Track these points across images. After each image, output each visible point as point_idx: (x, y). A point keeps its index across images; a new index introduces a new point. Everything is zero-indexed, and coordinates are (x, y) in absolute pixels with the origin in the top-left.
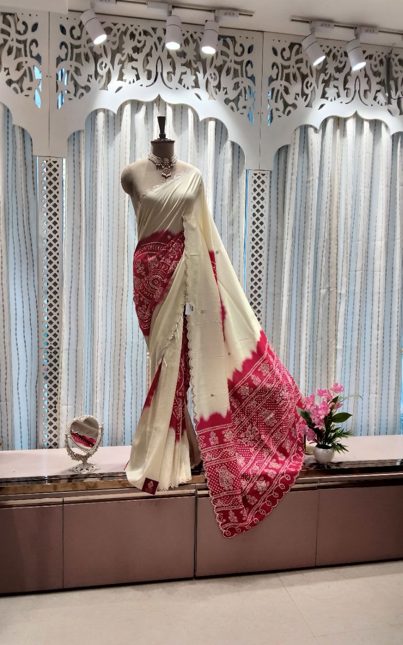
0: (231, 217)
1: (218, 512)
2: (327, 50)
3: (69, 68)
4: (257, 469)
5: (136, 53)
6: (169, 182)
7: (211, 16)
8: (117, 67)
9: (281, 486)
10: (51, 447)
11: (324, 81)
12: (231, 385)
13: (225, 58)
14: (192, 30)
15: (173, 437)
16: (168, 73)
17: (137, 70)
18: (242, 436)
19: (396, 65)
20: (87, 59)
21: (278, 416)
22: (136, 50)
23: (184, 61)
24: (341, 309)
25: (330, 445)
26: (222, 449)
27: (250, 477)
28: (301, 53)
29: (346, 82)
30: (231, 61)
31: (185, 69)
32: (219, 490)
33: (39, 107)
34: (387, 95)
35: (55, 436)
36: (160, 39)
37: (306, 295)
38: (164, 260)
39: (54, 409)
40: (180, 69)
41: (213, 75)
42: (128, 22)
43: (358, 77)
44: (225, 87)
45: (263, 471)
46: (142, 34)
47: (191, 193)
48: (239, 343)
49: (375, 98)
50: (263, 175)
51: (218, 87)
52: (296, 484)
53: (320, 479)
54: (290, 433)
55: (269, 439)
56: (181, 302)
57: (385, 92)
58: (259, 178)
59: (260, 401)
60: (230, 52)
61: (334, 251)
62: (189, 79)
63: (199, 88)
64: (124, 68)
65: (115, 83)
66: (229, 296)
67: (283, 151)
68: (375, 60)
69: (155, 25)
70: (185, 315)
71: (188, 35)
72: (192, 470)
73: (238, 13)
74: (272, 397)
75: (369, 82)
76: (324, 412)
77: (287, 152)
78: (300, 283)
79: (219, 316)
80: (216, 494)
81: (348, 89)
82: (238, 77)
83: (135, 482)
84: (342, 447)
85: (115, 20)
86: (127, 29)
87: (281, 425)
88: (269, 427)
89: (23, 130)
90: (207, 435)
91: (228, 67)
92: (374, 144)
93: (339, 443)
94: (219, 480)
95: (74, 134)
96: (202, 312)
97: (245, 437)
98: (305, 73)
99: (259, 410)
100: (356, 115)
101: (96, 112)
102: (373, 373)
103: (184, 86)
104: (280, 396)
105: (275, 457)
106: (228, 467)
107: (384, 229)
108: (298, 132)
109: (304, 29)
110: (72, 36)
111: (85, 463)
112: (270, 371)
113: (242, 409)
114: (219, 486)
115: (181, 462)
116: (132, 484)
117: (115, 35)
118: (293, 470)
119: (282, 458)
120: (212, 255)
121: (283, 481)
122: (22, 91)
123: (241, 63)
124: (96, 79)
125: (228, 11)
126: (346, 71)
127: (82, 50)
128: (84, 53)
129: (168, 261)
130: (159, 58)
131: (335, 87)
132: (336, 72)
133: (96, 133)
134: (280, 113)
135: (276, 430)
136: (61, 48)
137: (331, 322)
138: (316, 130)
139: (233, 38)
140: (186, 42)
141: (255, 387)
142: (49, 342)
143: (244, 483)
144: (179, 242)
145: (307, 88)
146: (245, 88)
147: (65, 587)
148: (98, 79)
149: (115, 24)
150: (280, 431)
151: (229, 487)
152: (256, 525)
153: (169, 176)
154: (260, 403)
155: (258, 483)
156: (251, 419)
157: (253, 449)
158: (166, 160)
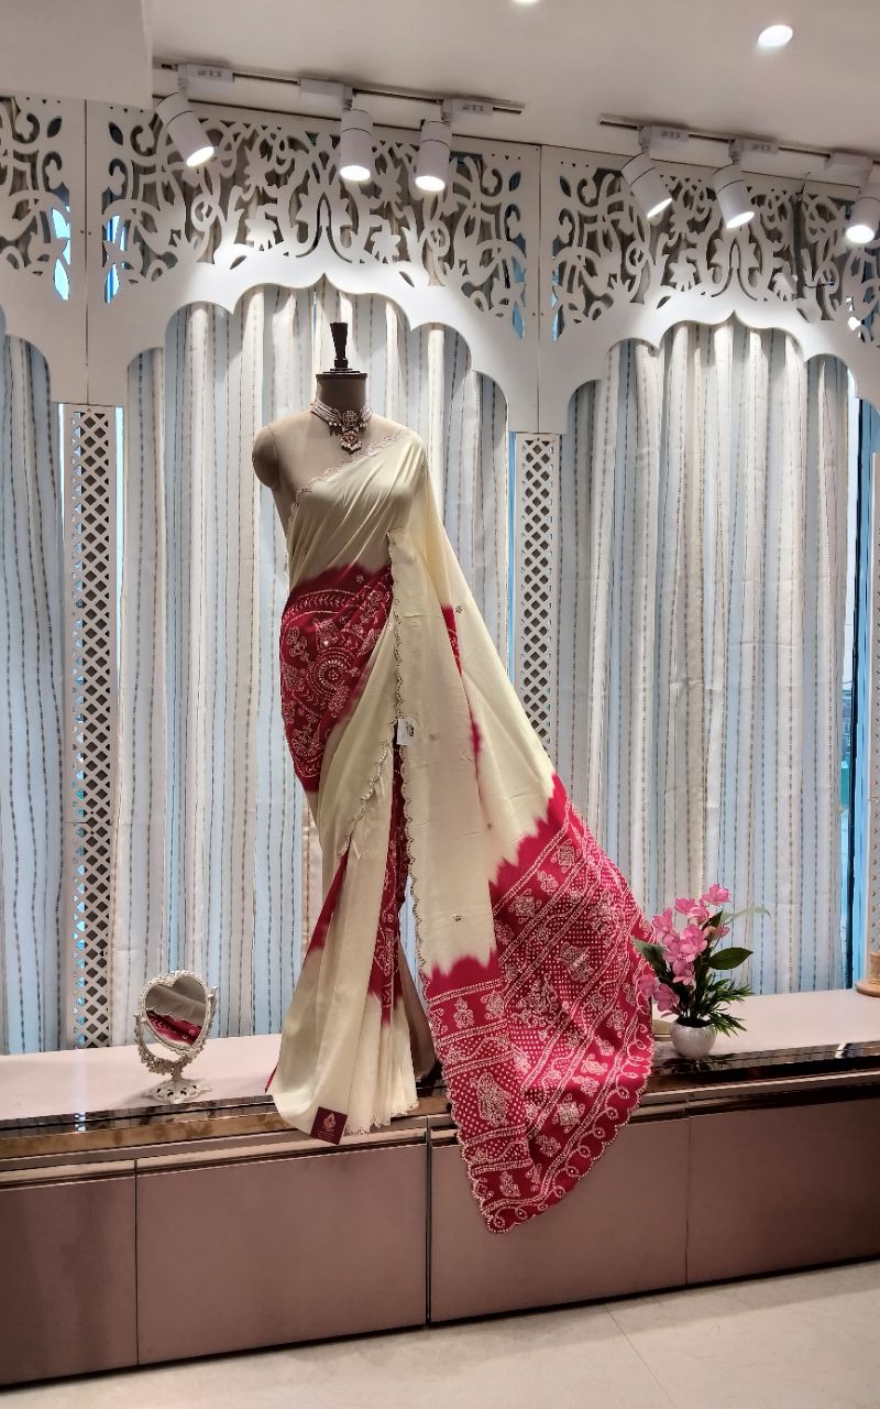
0: (480, 534)
1: (477, 1177)
2: (673, 186)
3: (130, 216)
4: (557, 1078)
5: (275, 186)
6: (358, 461)
7: (433, 112)
8: (235, 214)
9: (610, 1112)
10: (93, 1045)
11: (666, 250)
12: (496, 894)
13: (463, 199)
14: (392, 138)
15: (378, 1014)
16: (343, 229)
17: (275, 220)
18: (520, 1004)
19: (812, 218)
20: (169, 196)
21: (595, 960)
22: (274, 179)
23: (375, 204)
24: (713, 723)
25: (706, 1018)
26: (483, 1038)
27: (542, 1096)
28: (619, 190)
29: (711, 252)
30: (474, 206)
31: (377, 221)
32: (479, 1127)
33: (65, 297)
34: (796, 278)
35: (103, 1019)
36: (324, 157)
37: (641, 695)
38: (350, 628)
39: (98, 957)
40: (367, 221)
41: (437, 234)
42: (257, 121)
43: (735, 242)
44: (463, 259)
45: (571, 1080)
46: (286, 144)
47: (404, 484)
48: (510, 802)
49: (771, 286)
50: (546, 443)
51: (449, 258)
53: (691, 1094)
54: (622, 995)
55: (579, 1010)
56: (389, 717)
57: (792, 273)
58: (537, 449)
59: (556, 926)
60: (473, 187)
61: (694, 602)
62: (387, 241)
63: (408, 260)
64: (247, 217)
65: (228, 249)
66: (485, 702)
67: (586, 393)
68: (770, 205)
69: (313, 126)
70: (396, 747)
71: (384, 150)
72: (418, 1085)
73: (492, 106)
74: (583, 918)
75: (758, 252)
76: (695, 948)
77: (593, 396)
78: (626, 671)
79: (469, 745)
80: (471, 1136)
81: (715, 265)
82: (490, 238)
83: (295, 1118)
84: (730, 1022)
85: (229, 115)
86: (255, 134)
87: (602, 979)
88: (578, 983)
89: (29, 348)
90: (449, 1007)
91: (469, 217)
92: (770, 380)
93: (723, 1012)
94: (476, 1105)
95: (141, 356)
96: (432, 738)
97: (528, 1008)
98: (628, 232)
99: (554, 948)
100: (733, 320)
101: (188, 311)
102: (784, 859)
103: (377, 257)
104: (598, 916)
105: (593, 1049)
106: (495, 1076)
107: (796, 556)
108: (616, 354)
109: (626, 142)
110: (136, 147)
111: (177, 1078)
112: (576, 862)
113: (520, 947)
114: (478, 1118)
115: (394, 1069)
116: (289, 1122)
117: (228, 147)
118: (633, 1076)
119: (608, 1051)
120: (448, 615)
121: (614, 1101)
122: (27, 262)
123: (495, 210)
124: (189, 240)
125: (471, 103)
126: (711, 228)
127: (157, 178)
128: (163, 184)
129: (359, 630)
130: (324, 197)
131: (689, 261)
132: (692, 232)
133: (189, 354)
134: (579, 315)
135: (593, 989)
136: (111, 172)
137: (694, 752)
138: (652, 349)
139: (477, 158)
140: (380, 165)
141: (546, 898)
142: (88, 810)
143: (530, 1109)
144: (380, 589)
145: (633, 262)
146: (504, 262)
147: (143, 1361)
148: (194, 239)
149: (228, 124)
150: (601, 992)
151: (499, 1119)
152: (559, 1200)
153: (357, 450)
154: (556, 931)
155: (561, 1109)
156: (539, 968)
157: (545, 1034)
158: (350, 414)
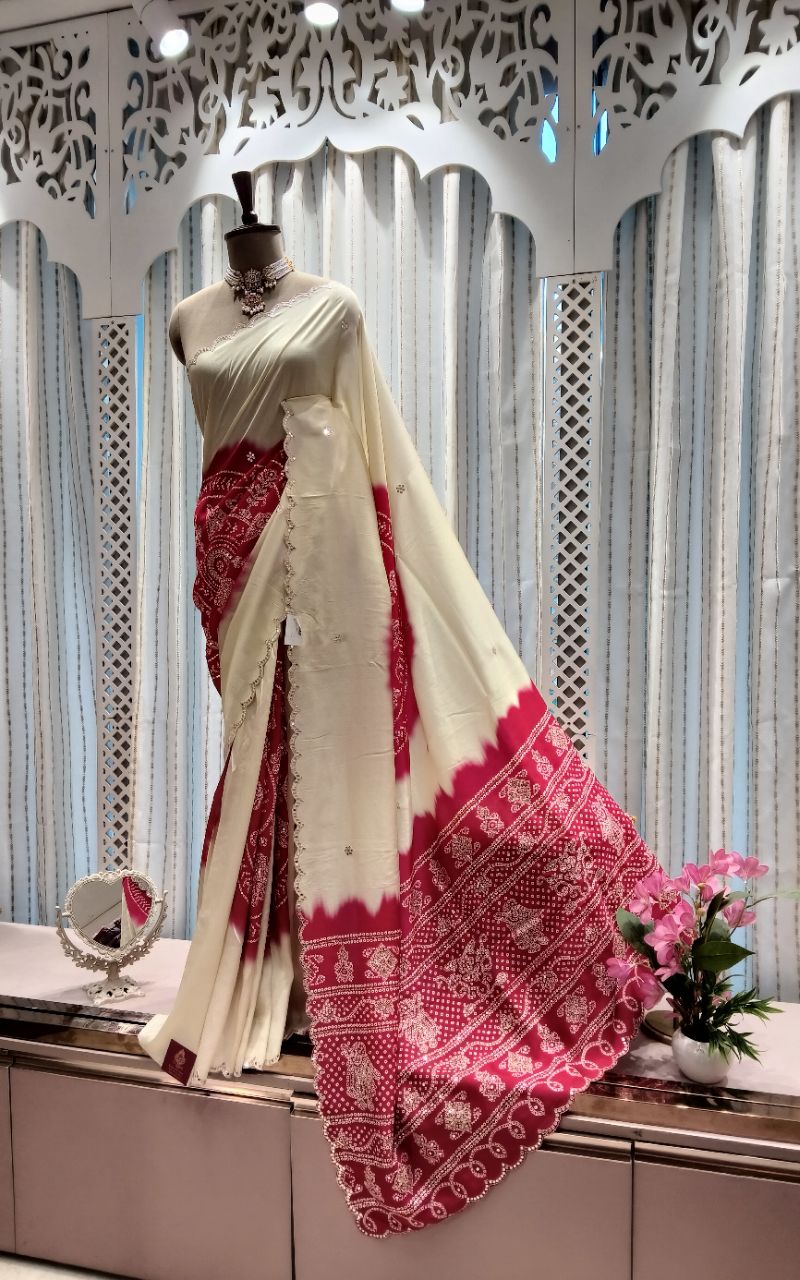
0: (509, 406)
1: (343, 1163)
3: (146, 125)
4: (460, 1068)
5: (277, 57)
6: (255, 324)
8: (238, 101)
9: (514, 1127)
11: (753, 6)
13: (479, 15)
16: (346, 85)
17: (277, 94)
18: (450, 967)
20: (179, 96)
21: (551, 925)
22: (276, 51)
23: (380, 47)
26: (360, 999)
27: (428, 1086)
31: (383, 65)
32: (343, 1105)
38: (237, 512)
40: (371, 68)
41: (449, 64)
44: (479, 83)
45: (473, 1075)
46: (288, 11)
47: (302, 345)
48: (448, 720)
50: (584, 285)
51: (464, 87)
52: (559, 1130)
53: (639, 1132)
55: (523, 986)
56: (275, 613)
58: (573, 294)
59: (499, 877)
62: (393, 86)
63: (418, 101)
64: (251, 98)
65: (233, 134)
74: (535, 872)
77: (651, 219)
79: (379, 648)
80: (333, 1113)
82: (514, 51)
86: (257, 9)
87: (556, 953)
88: (525, 952)
90: (331, 955)
91: (488, 32)
94: (344, 1077)
95: (158, 260)
96: (338, 638)
97: (457, 972)
99: (495, 904)
101: (200, 205)
103: (382, 106)
104: (558, 872)
105: (531, 1041)
106: (368, 1048)
108: (683, 156)
110: (150, 56)
111: (111, 978)
112: (533, 800)
113: (455, 897)
114: (343, 1094)
116: (146, 1048)
118: (557, 1087)
119: (551, 1046)
120: (380, 497)
121: (521, 1115)
122: (63, 190)
123: (518, 17)
124: (197, 136)
127: (167, 83)
128: (174, 85)
129: (245, 515)
130: (327, 55)
131: (787, 12)
134: (628, 116)
135: (545, 963)
136: (129, 87)
138: (734, 140)
141: (486, 841)
142: (115, 705)
143: (410, 1098)
144: (273, 467)
145: (703, 34)
146: (531, 76)
147: (22, 1251)
148: (201, 134)
149: (231, 8)
150: (554, 969)
151: (366, 1101)
152: (435, 1221)
153: (257, 312)
154: (499, 884)
155: (450, 1110)
156: (475, 926)
157: (471, 1008)
158: (252, 274)
